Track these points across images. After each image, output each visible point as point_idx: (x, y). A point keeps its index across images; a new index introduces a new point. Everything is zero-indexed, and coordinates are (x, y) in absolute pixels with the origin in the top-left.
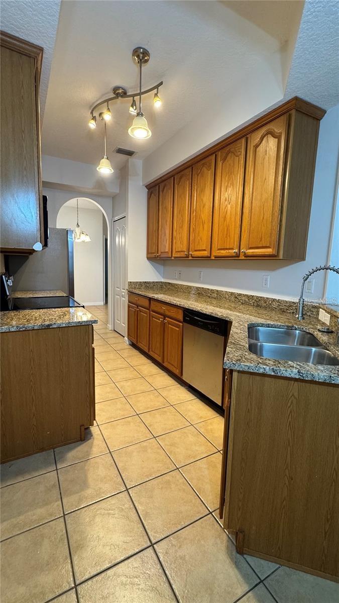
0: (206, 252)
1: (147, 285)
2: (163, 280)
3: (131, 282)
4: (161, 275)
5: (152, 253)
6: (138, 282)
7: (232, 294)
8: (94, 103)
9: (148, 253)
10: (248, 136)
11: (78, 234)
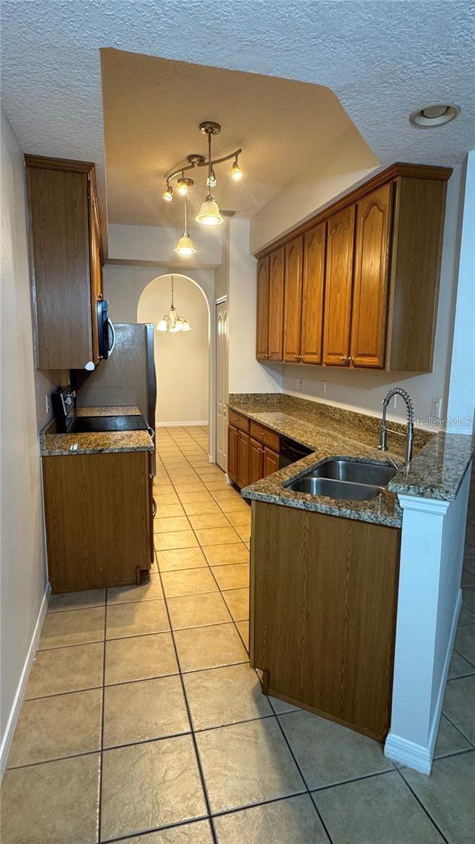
0: (316, 357)
1: (258, 399)
2: (281, 391)
3: (232, 395)
4: (279, 384)
5: (262, 353)
6: (243, 394)
7: (356, 415)
8: (168, 172)
9: (257, 353)
10: (357, 203)
11: (173, 322)
